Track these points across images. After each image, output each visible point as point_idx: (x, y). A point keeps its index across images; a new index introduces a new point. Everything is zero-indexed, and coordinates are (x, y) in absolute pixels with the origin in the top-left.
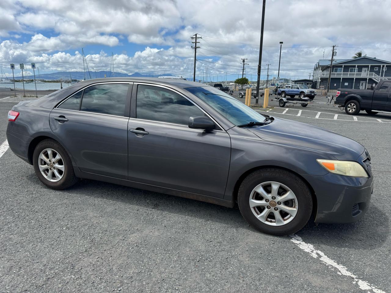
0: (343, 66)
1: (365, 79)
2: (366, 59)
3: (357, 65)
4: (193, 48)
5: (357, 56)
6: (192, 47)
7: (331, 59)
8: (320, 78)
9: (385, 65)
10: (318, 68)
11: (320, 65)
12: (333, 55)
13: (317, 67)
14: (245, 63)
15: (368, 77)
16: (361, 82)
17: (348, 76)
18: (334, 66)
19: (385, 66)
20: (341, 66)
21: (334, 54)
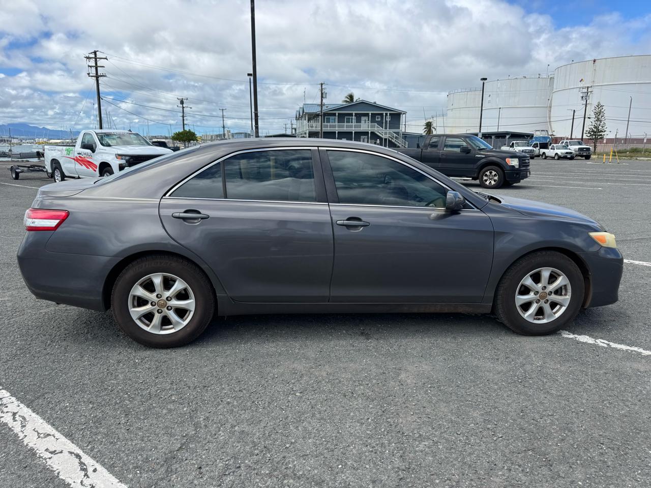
0: (337, 114)
1: (366, 133)
2: (364, 104)
3: (354, 112)
4: (92, 76)
5: (348, 100)
6: (89, 74)
7: (320, 103)
8: (307, 132)
9: (388, 112)
10: (302, 117)
11: (305, 111)
12: (322, 97)
13: (301, 114)
14: (184, 106)
15: (370, 130)
16: (361, 137)
17: (345, 129)
18: (325, 114)
19: (388, 114)
20: (334, 114)
21: (324, 96)
